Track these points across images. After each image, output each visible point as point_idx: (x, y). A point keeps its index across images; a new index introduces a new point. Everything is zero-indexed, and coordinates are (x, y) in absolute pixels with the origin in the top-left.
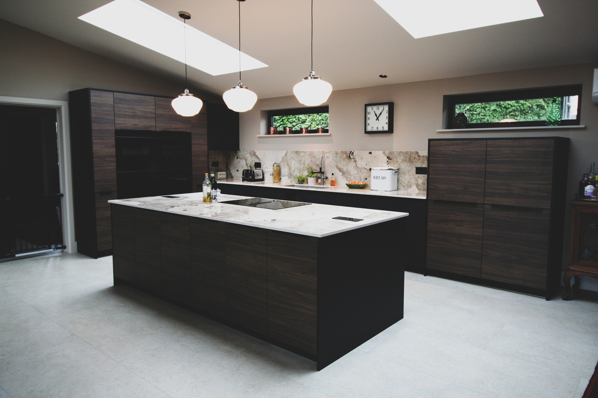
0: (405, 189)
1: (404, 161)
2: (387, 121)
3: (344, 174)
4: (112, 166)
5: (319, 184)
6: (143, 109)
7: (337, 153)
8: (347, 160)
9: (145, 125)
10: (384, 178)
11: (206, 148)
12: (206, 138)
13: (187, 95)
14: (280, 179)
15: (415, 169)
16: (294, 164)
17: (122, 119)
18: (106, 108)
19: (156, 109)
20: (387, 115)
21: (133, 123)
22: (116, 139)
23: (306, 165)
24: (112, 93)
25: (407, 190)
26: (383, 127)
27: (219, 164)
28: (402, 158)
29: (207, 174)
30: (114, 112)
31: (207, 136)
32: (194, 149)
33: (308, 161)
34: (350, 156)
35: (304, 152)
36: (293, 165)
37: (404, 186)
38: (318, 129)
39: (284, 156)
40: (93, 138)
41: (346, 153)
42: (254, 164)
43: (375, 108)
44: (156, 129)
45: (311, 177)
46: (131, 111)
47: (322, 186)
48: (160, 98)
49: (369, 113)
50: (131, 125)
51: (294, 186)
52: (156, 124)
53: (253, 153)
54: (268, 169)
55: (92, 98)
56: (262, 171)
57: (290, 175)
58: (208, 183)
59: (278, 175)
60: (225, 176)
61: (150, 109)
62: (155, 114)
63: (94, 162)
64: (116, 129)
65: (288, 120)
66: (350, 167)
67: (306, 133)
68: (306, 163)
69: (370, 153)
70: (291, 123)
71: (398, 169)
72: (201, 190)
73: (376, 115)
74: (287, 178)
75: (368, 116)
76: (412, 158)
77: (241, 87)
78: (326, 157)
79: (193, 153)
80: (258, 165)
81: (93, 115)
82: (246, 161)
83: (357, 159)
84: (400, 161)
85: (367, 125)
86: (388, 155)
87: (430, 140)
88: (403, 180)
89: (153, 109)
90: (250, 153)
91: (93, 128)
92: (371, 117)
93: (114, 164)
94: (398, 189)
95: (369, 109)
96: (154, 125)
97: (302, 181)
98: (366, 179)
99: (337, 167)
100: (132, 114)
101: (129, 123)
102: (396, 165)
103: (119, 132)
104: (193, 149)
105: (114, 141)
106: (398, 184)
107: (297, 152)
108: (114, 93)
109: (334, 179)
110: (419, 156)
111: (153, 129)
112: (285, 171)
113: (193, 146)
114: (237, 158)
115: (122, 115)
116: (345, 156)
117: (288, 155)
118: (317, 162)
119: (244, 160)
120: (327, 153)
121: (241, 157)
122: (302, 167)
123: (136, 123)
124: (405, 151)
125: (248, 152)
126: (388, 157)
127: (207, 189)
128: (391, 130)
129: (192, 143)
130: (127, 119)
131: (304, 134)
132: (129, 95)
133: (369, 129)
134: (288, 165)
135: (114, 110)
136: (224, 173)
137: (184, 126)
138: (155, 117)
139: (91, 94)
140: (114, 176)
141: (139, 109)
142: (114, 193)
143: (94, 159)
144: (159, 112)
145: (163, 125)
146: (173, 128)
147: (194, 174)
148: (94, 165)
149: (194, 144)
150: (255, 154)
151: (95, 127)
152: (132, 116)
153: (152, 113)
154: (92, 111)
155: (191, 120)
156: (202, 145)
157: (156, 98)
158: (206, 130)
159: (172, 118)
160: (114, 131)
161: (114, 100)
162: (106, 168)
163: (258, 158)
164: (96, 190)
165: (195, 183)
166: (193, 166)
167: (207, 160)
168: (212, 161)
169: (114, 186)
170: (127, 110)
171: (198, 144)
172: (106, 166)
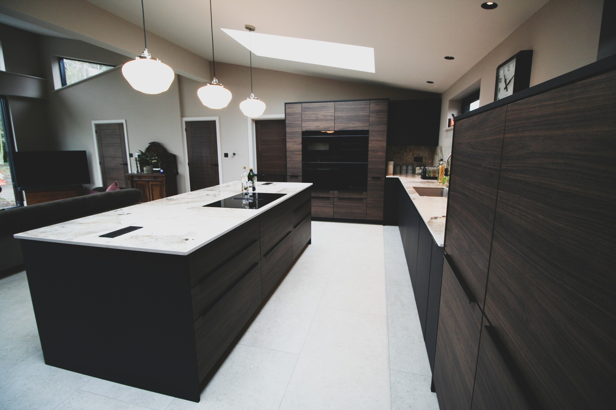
4: (299, 158)
6: (324, 114)
9: (325, 126)
11: (384, 144)
12: (386, 134)
18: (295, 116)
19: (336, 113)
21: (315, 125)
22: (303, 138)
24: (301, 104)
27: (424, 160)
30: (302, 118)
31: (386, 133)
32: (371, 145)
40: (287, 138)
43: (506, 69)
44: (335, 129)
48: (339, 103)
49: (500, 80)
50: (314, 127)
52: (335, 124)
55: (287, 110)
59: (442, 174)
61: (330, 112)
62: (335, 117)
63: (287, 155)
73: (505, 80)
75: (500, 85)
79: (369, 149)
82: (438, 157)
90: (440, 149)
93: (301, 157)
95: (501, 73)
96: (333, 126)
101: (312, 126)
104: (369, 145)
105: (301, 140)
111: (332, 129)
113: (370, 142)
115: (307, 120)
123: (318, 125)
129: (369, 139)
130: (311, 123)
132: (313, 104)
135: (302, 117)
137: (361, 125)
138: (335, 119)
139: (286, 107)
140: (300, 165)
141: (321, 114)
142: (299, 177)
143: (287, 153)
144: (338, 114)
145: (341, 126)
146: (351, 127)
147: (369, 167)
148: (287, 157)
149: (371, 140)
150: (442, 150)
151: (288, 130)
152: (315, 119)
153: (331, 116)
154: (287, 119)
155: (369, 119)
156: (380, 141)
157: (336, 103)
158: (386, 126)
159: (350, 119)
160: (301, 132)
161: (302, 109)
162: (294, 159)
163: (442, 154)
164: (288, 174)
165: (370, 175)
166: (369, 160)
167: (385, 155)
168: (414, 156)
169: (300, 172)
170: (312, 116)
171: (376, 141)
172: (296, 158)
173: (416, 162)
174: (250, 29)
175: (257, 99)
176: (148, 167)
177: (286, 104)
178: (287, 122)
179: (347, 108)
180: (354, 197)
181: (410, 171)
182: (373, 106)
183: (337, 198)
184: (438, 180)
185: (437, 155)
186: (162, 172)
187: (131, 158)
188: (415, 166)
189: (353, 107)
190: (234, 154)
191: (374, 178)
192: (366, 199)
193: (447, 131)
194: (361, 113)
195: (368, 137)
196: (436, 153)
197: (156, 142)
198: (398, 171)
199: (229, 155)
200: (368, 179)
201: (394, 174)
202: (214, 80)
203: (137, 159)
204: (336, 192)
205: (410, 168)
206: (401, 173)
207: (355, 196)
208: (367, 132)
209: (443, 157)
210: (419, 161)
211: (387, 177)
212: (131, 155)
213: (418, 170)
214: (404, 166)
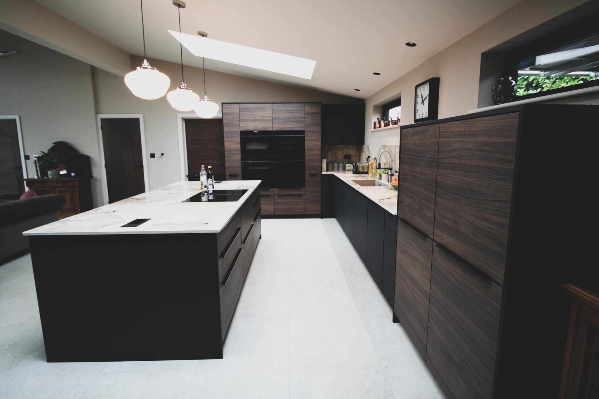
4: (238, 157)
5: (388, 181)
9: (263, 126)
11: (319, 143)
12: (320, 135)
17: (246, 123)
18: (233, 116)
21: (254, 125)
22: (241, 138)
24: (238, 104)
26: (425, 113)
27: (352, 158)
29: (203, 166)
30: (240, 119)
31: (320, 133)
32: (307, 144)
33: (388, 156)
40: (225, 138)
43: (422, 88)
44: (273, 129)
45: (383, 173)
46: (253, 116)
48: (276, 104)
49: (418, 97)
50: (252, 127)
52: (272, 125)
55: (224, 109)
58: (204, 173)
61: (269, 113)
62: (272, 117)
63: (225, 154)
64: (241, 130)
73: (422, 97)
75: (417, 99)
79: (306, 148)
80: (368, 159)
85: (416, 110)
87: (402, 129)
89: (270, 113)
91: (225, 130)
92: (419, 101)
93: (240, 156)
95: (418, 91)
96: (271, 126)
100: (254, 119)
101: (250, 126)
103: (242, 133)
104: (306, 144)
107: (384, 146)
108: (240, 104)
111: (270, 129)
113: (306, 142)
115: (246, 120)
123: (256, 125)
125: (367, 146)
129: (306, 139)
130: (249, 123)
131: (389, 127)
132: (250, 104)
133: (417, 116)
135: (240, 117)
137: (297, 125)
138: (272, 120)
139: (223, 107)
140: (239, 164)
141: (259, 114)
142: (239, 176)
143: (225, 152)
144: (275, 115)
145: (278, 126)
146: (288, 128)
147: (306, 165)
148: (226, 156)
149: (307, 140)
150: (368, 148)
151: (226, 129)
152: (253, 119)
153: (268, 117)
154: (224, 119)
155: (305, 120)
156: (315, 140)
157: (273, 104)
158: (320, 127)
159: (287, 120)
160: (239, 132)
161: (239, 110)
162: (234, 158)
163: (369, 152)
164: (227, 174)
165: (307, 172)
166: (306, 158)
167: (320, 153)
168: (344, 154)
169: (239, 171)
170: (250, 116)
171: (311, 140)
172: (234, 157)
173: (345, 160)
174: (203, 35)
175: (211, 101)
176: (54, 170)
177: (222, 103)
178: (224, 122)
179: (283, 110)
180: (294, 194)
181: (341, 168)
182: (308, 109)
183: (277, 195)
184: (369, 174)
185: (364, 153)
186: (73, 176)
187: (27, 161)
188: (345, 163)
189: (290, 108)
190: (163, 154)
191: (311, 175)
192: (305, 194)
193: (372, 132)
194: (297, 115)
195: (304, 137)
196: (363, 151)
197: (62, 142)
198: (331, 168)
199: (156, 156)
200: (306, 175)
201: (327, 170)
202: (183, 85)
203: (37, 161)
204: (276, 189)
205: (341, 165)
206: (333, 170)
207: (294, 192)
208: (303, 132)
209: (370, 155)
210: (348, 158)
211: (323, 173)
212: (27, 158)
213: (349, 166)
214: (336, 163)
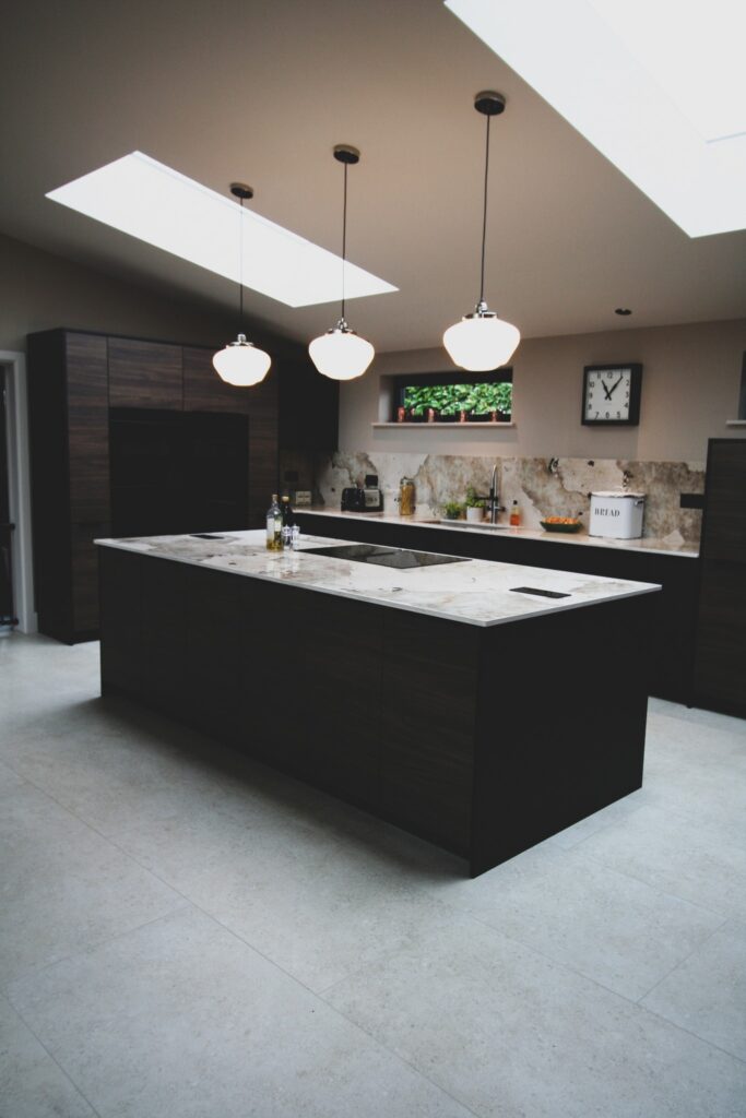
0: (657, 537)
1: (657, 480)
2: (627, 400)
3: (537, 501)
4: (103, 476)
5: (488, 521)
6: (161, 370)
7: (525, 462)
8: (545, 476)
9: (163, 399)
10: (616, 513)
11: (274, 445)
12: (277, 427)
13: (242, 345)
14: (413, 509)
15: (679, 498)
16: (442, 481)
17: (123, 388)
18: (94, 367)
19: (185, 371)
20: (628, 389)
21: (141, 395)
22: (111, 426)
23: (465, 483)
24: (106, 338)
25: (662, 537)
26: (618, 413)
27: (299, 477)
28: (654, 473)
29: (275, 496)
30: (108, 375)
31: (277, 423)
32: (254, 446)
33: (468, 475)
34: (549, 468)
35: (461, 458)
36: (439, 482)
37: (655, 531)
38: (490, 413)
39: (422, 463)
40: (70, 422)
41: (542, 462)
42: (364, 477)
43: (604, 375)
44: (183, 408)
45: (472, 506)
46: (139, 372)
47: (494, 525)
48: (192, 349)
49: (592, 385)
50: (137, 399)
51: (439, 523)
52: (183, 398)
53: (362, 457)
54: (391, 488)
55: (68, 347)
56: (380, 492)
57: (433, 502)
58: (276, 513)
59: (409, 501)
60: (308, 500)
61: (174, 368)
62: (183, 379)
63: (70, 467)
64: (111, 406)
65: (432, 395)
66: (550, 490)
67: (466, 420)
68: (465, 479)
69: (591, 463)
70: (438, 400)
71: (646, 497)
72: (263, 526)
73: (605, 388)
74: (426, 506)
75: (591, 390)
76: (674, 476)
77: (344, 331)
78: (504, 470)
79: (250, 455)
80: (372, 481)
81: (70, 379)
82: (350, 471)
83: (564, 475)
84: (649, 480)
85: (587, 406)
86: (626, 468)
87: (712, 442)
88: (655, 517)
89: (179, 369)
90: (357, 457)
91: (70, 404)
92: (597, 392)
93: (107, 472)
94: (643, 536)
95: (593, 377)
96: (180, 401)
97: (456, 513)
98: (581, 514)
99: (525, 489)
100: (141, 378)
101: (135, 396)
102: (641, 489)
103: (115, 413)
104: (250, 447)
105: (107, 429)
106: (643, 526)
107: (448, 458)
108: (110, 340)
109: (517, 513)
110: (688, 472)
111: (178, 408)
112: (423, 493)
113: (251, 441)
114: (333, 466)
115: (122, 380)
116: (540, 468)
117: (431, 463)
118: (486, 479)
119: (346, 470)
120: (505, 460)
121: (340, 463)
122: (457, 486)
123: (147, 396)
124: (659, 461)
125: (355, 454)
126: (626, 473)
127: (275, 525)
128: (634, 420)
129: (250, 435)
130: (131, 388)
131: (462, 423)
132: (135, 342)
133: (591, 415)
134: (429, 481)
135: (108, 371)
136: (308, 493)
137: (234, 403)
138: (183, 385)
139: (68, 341)
140: (106, 495)
141: (154, 369)
142: (103, 525)
144: (190, 375)
145: (195, 401)
148: (71, 473)
149: (253, 438)
150: (367, 459)
151: (72, 401)
152: (140, 381)
153: (177, 377)
154: (68, 372)
156: (268, 439)
157: (185, 348)
158: (277, 410)
160: (107, 410)
161: (108, 352)
162: (89, 478)
163: (373, 467)
167: (276, 467)
169: (105, 513)
170: (132, 372)
171: (260, 438)
172: (93, 475)
193: (382, 427)
208: (244, 419)
209: (376, 473)
213: (301, 497)
